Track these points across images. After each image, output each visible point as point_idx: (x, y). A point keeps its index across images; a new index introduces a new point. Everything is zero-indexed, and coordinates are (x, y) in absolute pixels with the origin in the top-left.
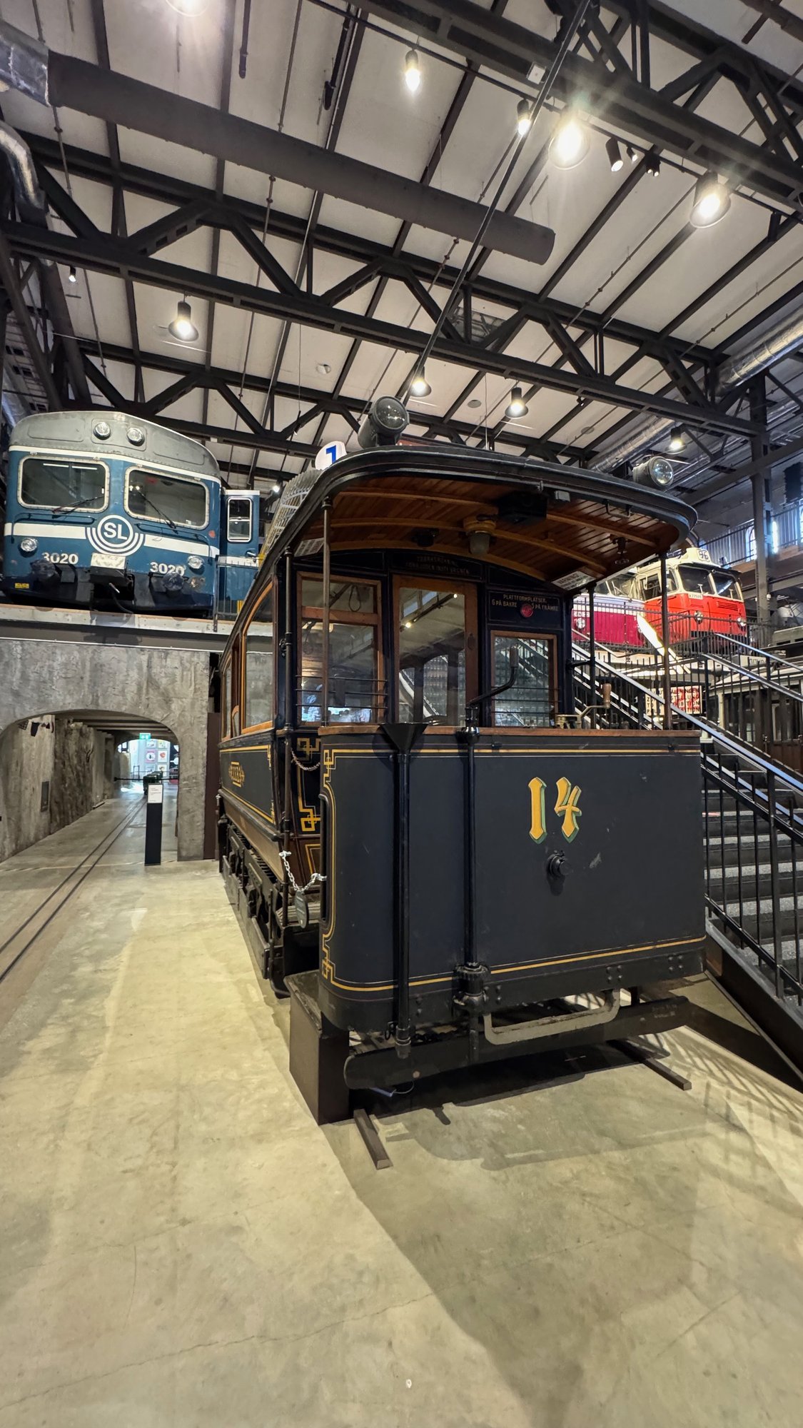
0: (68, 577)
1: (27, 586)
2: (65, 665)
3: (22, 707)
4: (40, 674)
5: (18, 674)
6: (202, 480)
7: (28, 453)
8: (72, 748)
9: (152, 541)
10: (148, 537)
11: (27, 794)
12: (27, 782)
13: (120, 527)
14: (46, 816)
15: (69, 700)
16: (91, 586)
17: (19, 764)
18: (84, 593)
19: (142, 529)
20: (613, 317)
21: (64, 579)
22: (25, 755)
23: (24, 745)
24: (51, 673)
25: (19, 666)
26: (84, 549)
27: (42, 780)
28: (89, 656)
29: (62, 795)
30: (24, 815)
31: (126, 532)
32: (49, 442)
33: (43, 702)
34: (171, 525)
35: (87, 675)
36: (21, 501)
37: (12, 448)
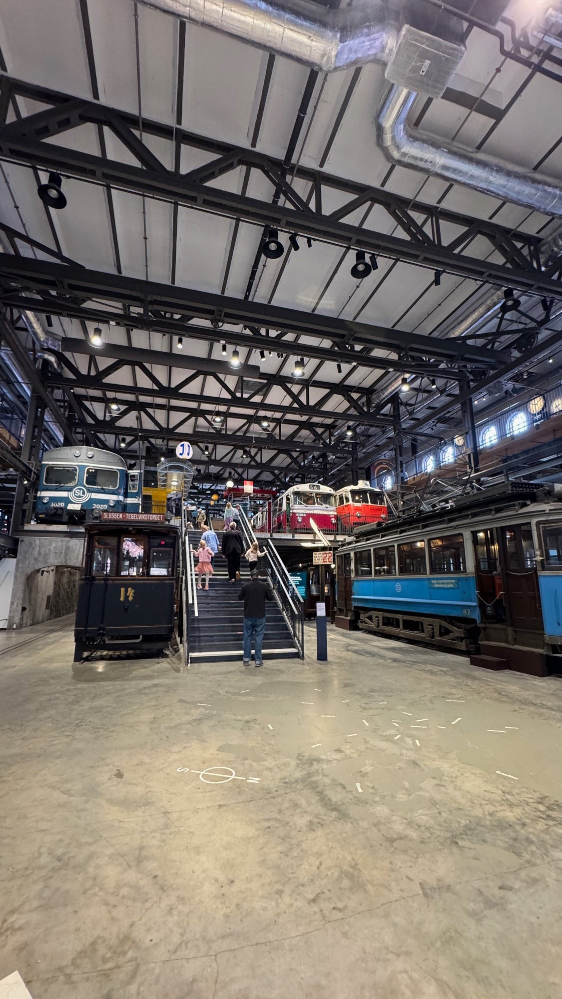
0: (60, 512)
1: (44, 516)
2: (55, 548)
3: (38, 565)
4: (45, 551)
5: (37, 552)
6: (117, 469)
7: (48, 464)
8: (65, 580)
9: (95, 496)
10: (93, 494)
11: (39, 600)
12: (40, 595)
13: (82, 491)
14: (48, 611)
15: (56, 561)
16: (67, 517)
17: (37, 587)
18: (65, 518)
19: (90, 491)
20: (313, 379)
21: (58, 513)
22: (39, 584)
23: (39, 579)
24: (50, 551)
25: (38, 548)
26: (67, 501)
27: (47, 595)
28: (64, 543)
29: (57, 602)
30: (37, 610)
31: (84, 493)
32: (57, 459)
33: (46, 562)
34: (102, 489)
35: (64, 551)
36: (44, 483)
37: (43, 463)
